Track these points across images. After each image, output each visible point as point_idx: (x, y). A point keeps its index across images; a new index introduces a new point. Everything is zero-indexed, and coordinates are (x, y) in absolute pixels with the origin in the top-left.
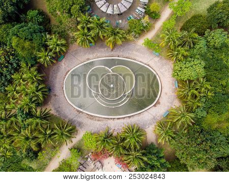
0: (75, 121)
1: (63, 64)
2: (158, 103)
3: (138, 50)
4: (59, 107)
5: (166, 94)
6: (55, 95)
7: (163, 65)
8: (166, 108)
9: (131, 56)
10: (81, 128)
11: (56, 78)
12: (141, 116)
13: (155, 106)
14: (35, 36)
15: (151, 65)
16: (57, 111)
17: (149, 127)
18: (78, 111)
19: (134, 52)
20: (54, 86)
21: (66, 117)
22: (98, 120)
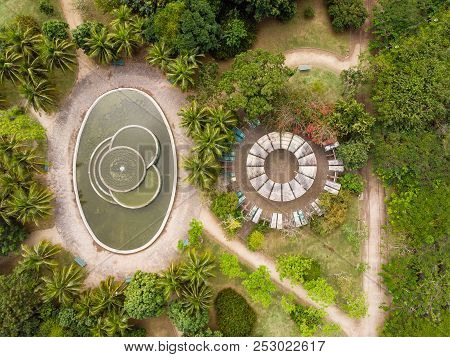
0: (68, 110)
1: (162, 84)
2: (100, 249)
3: (191, 212)
4: (90, 83)
5: (115, 263)
6: (110, 75)
7: (164, 257)
8: (91, 263)
9: (181, 201)
10: (58, 121)
11: (140, 74)
12: (78, 221)
13: (94, 243)
14: (188, 36)
15: (165, 235)
16: (84, 81)
17: (59, 233)
18: (84, 114)
19: (187, 206)
20: (125, 72)
21: (75, 95)
22: (69, 148)
